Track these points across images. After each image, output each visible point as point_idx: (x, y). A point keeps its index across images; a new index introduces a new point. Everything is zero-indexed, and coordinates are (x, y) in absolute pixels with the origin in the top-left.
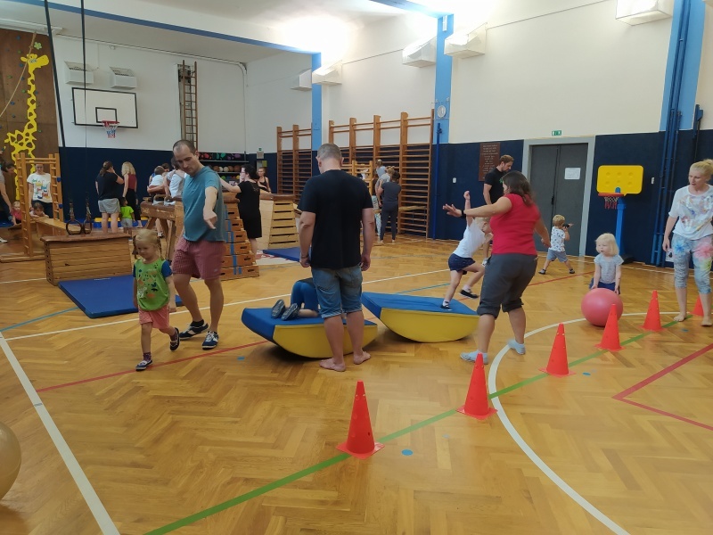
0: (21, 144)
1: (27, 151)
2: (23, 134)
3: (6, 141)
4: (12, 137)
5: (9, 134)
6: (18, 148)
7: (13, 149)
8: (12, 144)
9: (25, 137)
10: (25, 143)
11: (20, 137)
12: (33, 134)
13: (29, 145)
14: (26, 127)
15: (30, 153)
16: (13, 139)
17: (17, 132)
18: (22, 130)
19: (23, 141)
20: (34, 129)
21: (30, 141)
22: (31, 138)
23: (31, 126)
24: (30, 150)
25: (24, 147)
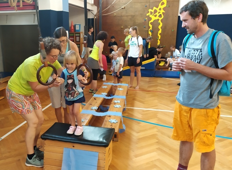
0: (156, 16)
1: (158, 20)
2: (158, 9)
3: (148, 15)
4: (151, 12)
5: (150, 10)
6: (153, 18)
7: (151, 19)
8: (150, 16)
9: (158, 11)
10: (158, 15)
11: (155, 11)
12: (164, 9)
13: (160, 16)
14: (160, 4)
15: (160, 21)
16: (151, 13)
17: (155, 8)
18: (157, 7)
19: (157, 14)
20: (165, 5)
21: (161, 13)
22: (162, 11)
23: (163, 4)
24: (160, 19)
25: (157, 18)
